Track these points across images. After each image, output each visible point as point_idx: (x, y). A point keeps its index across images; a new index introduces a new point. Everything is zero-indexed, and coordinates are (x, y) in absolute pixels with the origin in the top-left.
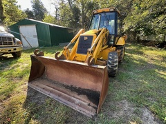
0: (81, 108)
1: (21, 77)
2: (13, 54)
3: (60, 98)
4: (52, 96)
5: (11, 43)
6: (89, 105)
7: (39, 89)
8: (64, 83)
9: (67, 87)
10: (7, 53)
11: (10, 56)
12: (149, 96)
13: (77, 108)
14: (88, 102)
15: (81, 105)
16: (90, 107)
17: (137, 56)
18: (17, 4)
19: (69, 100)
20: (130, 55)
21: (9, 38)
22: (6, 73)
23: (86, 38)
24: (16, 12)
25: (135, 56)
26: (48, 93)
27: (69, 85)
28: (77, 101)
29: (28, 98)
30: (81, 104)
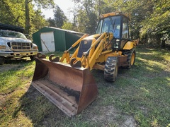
0: (65, 108)
1: (29, 77)
2: (31, 57)
3: (51, 97)
4: (46, 94)
5: (29, 48)
6: (73, 106)
7: (38, 88)
8: (61, 84)
9: (61, 88)
10: (26, 56)
11: (29, 59)
12: (142, 105)
13: (61, 107)
14: (74, 103)
15: (65, 105)
16: (73, 108)
17: (154, 62)
18: (42, 14)
19: (58, 99)
20: (146, 61)
21: (28, 44)
22: (19, 73)
23: (86, 43)
24: (40, 21)
25: (151, 62)
26: (44, 91)
27: (64, 86)
28: (65, 101)
29: (26, 94)
30: (67, 104)
